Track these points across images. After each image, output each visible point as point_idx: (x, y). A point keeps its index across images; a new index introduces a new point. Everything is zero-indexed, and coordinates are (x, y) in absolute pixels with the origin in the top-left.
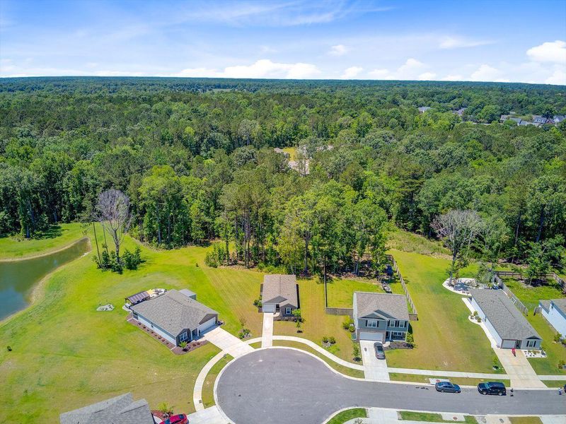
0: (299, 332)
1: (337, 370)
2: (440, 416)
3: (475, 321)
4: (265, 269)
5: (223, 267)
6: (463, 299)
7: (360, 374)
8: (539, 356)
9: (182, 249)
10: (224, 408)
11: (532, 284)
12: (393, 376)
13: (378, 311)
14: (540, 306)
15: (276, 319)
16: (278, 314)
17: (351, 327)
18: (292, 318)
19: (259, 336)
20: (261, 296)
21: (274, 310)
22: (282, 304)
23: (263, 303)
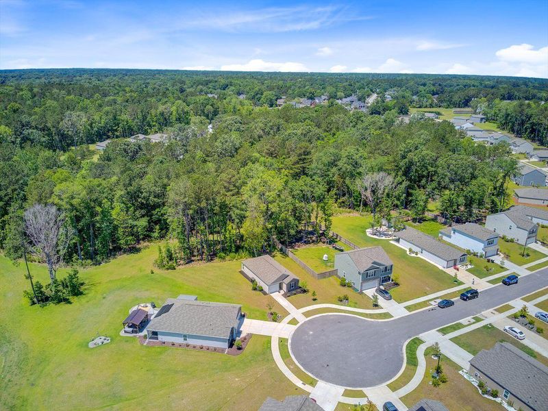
0: (315, 300)
1: (371, 318)
2: (460, 324)
3: (413, 255)
4: (228, 258)
5: (180, 267)
6: (391, 242)
7: (387, 315)
8: (469, 267)
9: (113, 261)
10: (328, 380)
11: (419, 222)
12: (408, 308)
13: (374, 263)
14: (440, 235)
15: (285, 296)
16: (282, 292)
17: (348, 284)
18: (299, 290)
19: (287, 313)
20: (253, 281)
21: (278, 289)
22: (287, 281)
23: (269, 284)
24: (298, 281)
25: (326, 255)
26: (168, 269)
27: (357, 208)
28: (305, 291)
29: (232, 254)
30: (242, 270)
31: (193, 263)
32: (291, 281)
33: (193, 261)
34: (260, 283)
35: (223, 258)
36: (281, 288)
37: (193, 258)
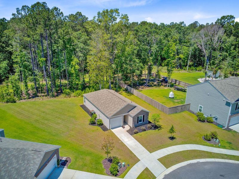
0: (172, 138)
15: (131, 132)
16: (127, 127)
17: (207, 119)
18: (149, 125)
19: (136, 160)
20: (92, 114)
21: (122, 123)
22: (134, 113)
23: (110, 116)
24: (147, 113)
25: (171, 93)
26: (7, 102)
27: (184, 68)
28: (156, 127)
29: (78, 91)
30: (84, 104)
31: (37, 98)
32: (139, 113)
33: (38, 96)
34: (100, 116)
35: (68, 95)
36: (125, 122)
37: (39, 94)
